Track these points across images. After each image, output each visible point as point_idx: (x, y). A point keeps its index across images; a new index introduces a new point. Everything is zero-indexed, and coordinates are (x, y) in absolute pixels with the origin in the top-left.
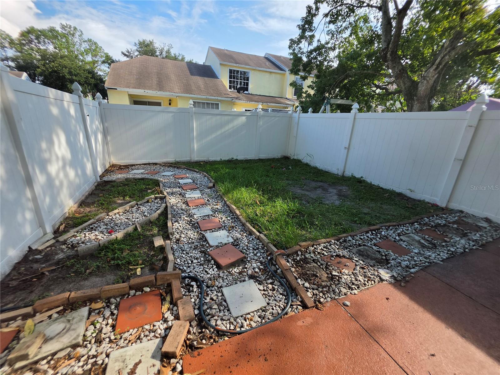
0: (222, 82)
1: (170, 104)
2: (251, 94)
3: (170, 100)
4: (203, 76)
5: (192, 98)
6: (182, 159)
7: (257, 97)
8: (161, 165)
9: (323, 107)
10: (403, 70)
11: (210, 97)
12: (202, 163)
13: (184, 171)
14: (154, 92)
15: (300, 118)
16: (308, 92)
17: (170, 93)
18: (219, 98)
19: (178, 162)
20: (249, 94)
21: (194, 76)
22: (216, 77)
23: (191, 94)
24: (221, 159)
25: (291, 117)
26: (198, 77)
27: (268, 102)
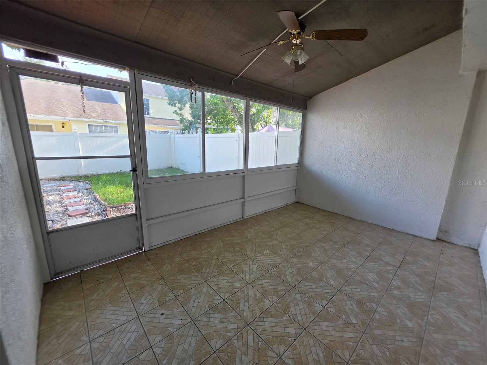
0: (122, 107)
1: (63, 127)
2: (153, 118)
3: (63, 123)
4: (100, 102)
5: (87, 122)
6: (70, 174)
7: (158, 120)
8: (46, 180)
9: (191, 130)
10: (234, 107)
11: (107, 121)
12: (89, 176)
13: (69, 182)
14: (42, 116)
15: (175, 138)
16: (188, 119)
17: (61, 117)
18: (117, 122)
19: (65, 177)
20: (150, 117)
21: (90, 101)
22: (116, 103)
23: (87, 118)
24: (110, 172)
25: (170, 137)
26: (95, 102)
27: (166, 125)
